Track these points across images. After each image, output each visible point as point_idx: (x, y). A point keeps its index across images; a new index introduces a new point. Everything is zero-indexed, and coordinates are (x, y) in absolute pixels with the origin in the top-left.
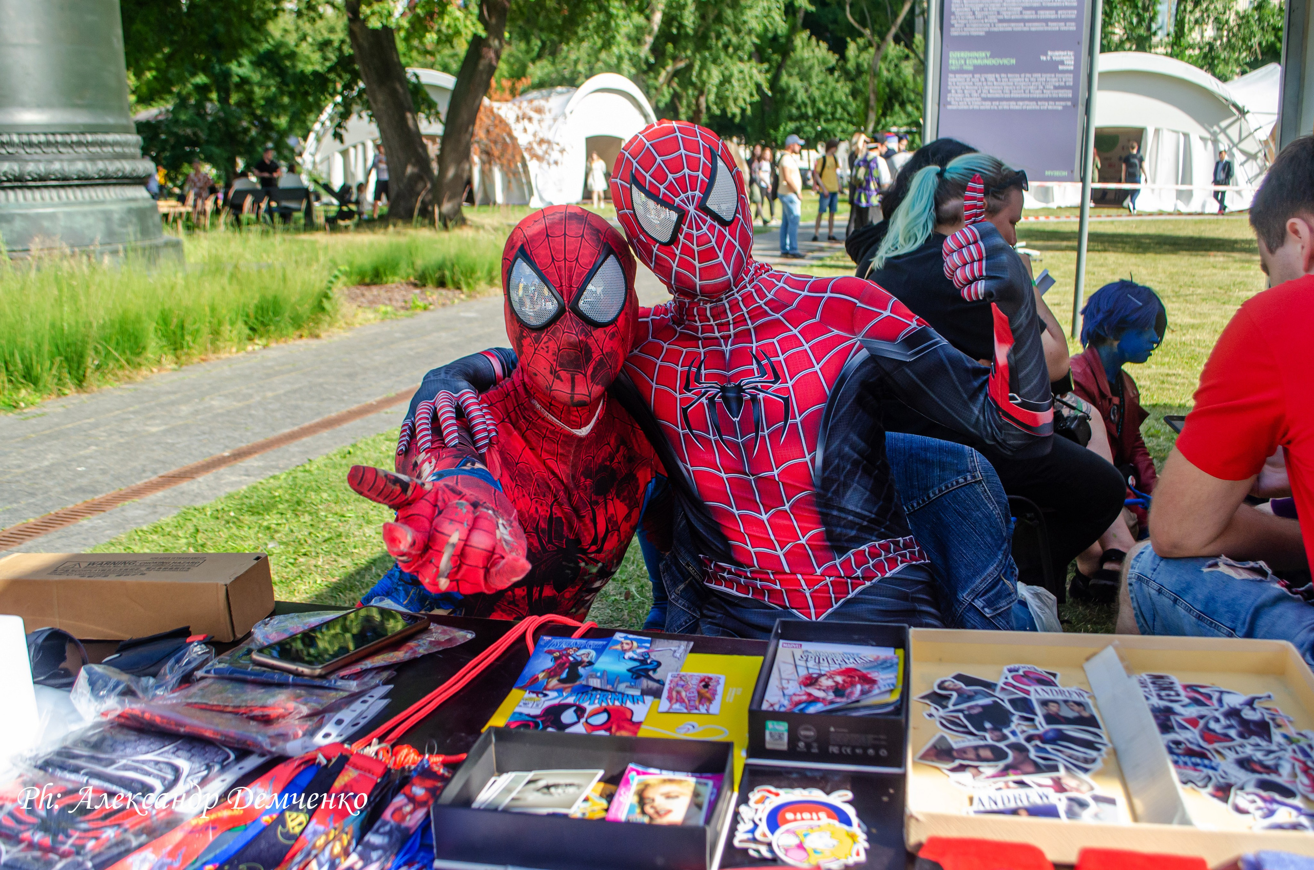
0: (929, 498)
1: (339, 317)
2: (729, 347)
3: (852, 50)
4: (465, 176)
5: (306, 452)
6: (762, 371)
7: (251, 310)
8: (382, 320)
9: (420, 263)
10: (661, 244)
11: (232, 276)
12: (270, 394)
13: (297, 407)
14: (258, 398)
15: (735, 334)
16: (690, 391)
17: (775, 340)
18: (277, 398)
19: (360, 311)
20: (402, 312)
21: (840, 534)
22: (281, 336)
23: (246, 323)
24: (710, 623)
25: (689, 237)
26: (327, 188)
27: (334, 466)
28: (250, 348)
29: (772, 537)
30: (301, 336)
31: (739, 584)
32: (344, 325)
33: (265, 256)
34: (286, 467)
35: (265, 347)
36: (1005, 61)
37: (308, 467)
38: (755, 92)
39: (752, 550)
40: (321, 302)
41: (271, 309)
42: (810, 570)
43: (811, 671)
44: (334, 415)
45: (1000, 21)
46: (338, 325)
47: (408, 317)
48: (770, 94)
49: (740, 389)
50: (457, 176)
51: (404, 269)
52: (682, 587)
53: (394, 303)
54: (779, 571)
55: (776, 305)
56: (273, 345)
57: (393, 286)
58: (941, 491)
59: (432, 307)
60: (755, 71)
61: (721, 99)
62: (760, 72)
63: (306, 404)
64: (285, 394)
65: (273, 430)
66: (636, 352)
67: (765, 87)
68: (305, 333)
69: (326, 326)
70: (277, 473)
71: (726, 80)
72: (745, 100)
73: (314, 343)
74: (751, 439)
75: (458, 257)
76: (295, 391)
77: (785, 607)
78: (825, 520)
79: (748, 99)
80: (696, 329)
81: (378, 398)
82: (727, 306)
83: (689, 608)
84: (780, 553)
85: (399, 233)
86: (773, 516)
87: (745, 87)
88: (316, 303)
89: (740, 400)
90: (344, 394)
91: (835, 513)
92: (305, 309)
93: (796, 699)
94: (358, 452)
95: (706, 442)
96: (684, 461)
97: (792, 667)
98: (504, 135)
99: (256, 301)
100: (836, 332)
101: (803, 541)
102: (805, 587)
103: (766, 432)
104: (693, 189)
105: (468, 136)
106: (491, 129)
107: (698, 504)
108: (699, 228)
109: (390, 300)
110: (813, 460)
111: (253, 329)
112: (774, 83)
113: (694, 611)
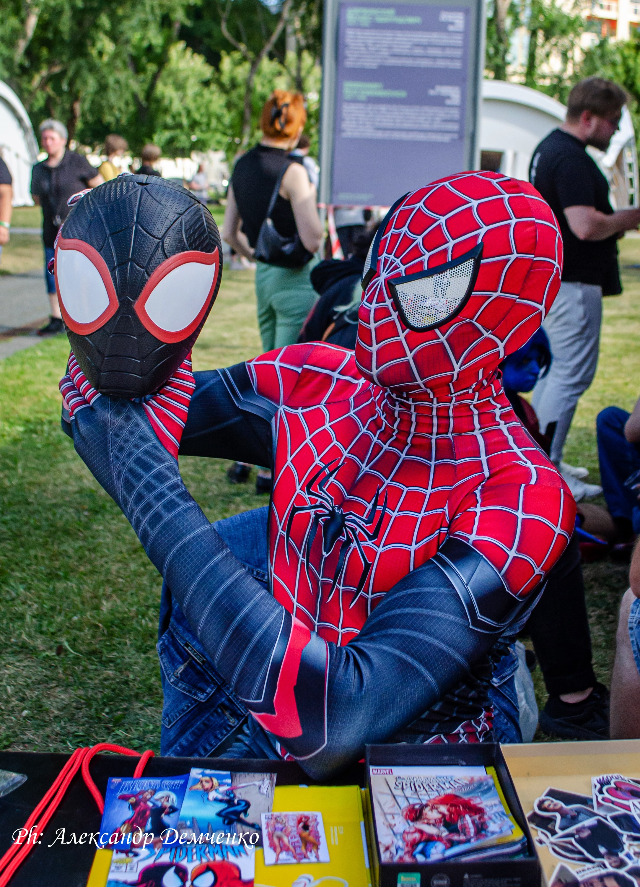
2: (367, 469)
3: (226, 63)
36: (397, 94)
38: (130, 102)
43: (412, 802)
48: (145, 104)
60: (131, 81)
61: (97, 108)
62: (137, 82)
67: (141, 97)
71: (102, 89)
72: (120, 110)
79: (124, 109)
97: (390, 798)
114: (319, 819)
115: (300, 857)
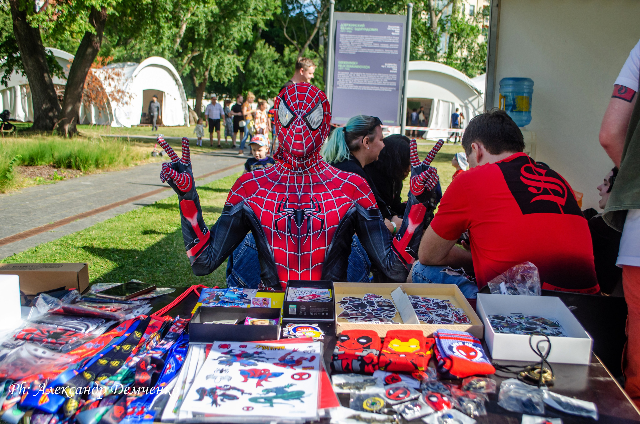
1: (14, 182)
2: (301, 194)
3: (287, 51)
6: (314, 206)
9: (56, 155)
10: (283, 127)
15: (304, 186)
16: (280, 212)
17: (321, 194)
19: (26, 180)
32: (17, 187)
36: (365, 67)
38: (235, 71)
40: (5, 174)
45: (363, 48)
46: (14, 187)
48: (244, 72)
49: (303, 213)
51: (48, 158)
53: (43, 175)
57: (42, 166)
60: (236, 60)
61: (218, 73)
62: (239, 60)
67: (241, 68)
69: (8, 188)
71: (221, 64)
72: (230, 75)
74: (304, 237)
75: (79, 151)
79: (232, 74)
86: (303, 272)
87: (230, 68)
88: (3, 174)
95: (284, 236)
96: (270, 244)
100: (346, 197)
103: (312, 234)
104: (300, 108)
108: (299, 125)
109: (41, 174)
110: (328, 249)
112: (245, 66)
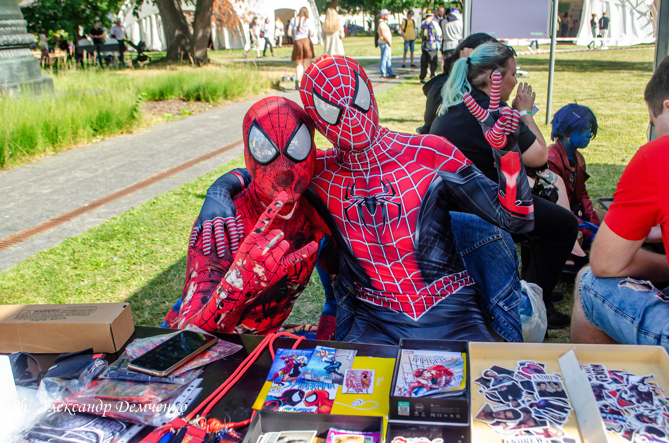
0: (474, 247)
1: (143, 120)
2: (368, 177)
4: (208, 36)
5: (130, 203)
6: (386, 189)
7: (94, 119)
8: (167, 121)
9: (186, 88)
10: (331, 125)
11: (82, 99)
12: (107, 168)
13: (123, 176)
14: (101, 171)
15: (371, 169)
16: (348, 200)
17: (392, 173)
18: (112, 171)
19: (154, 117)
20: (177, 116)
21: (428, 274)
22: (111, 133)
23: (91, 127)
24: (360, 319)
25: (347, 121)
26: (131, 43)
27: (146, 211)
28: (94, 141)
29: (393, 276)
30: (122, 133)
31: (375, 299)
32: (146, 126)
33: (99, 85)
34: (120, 212)
35: (103, 140)
37: (132, 212)
39: (383, 283)
40: (132, 113)
41: (105, 118)
42: (414, 293)
43: (419, 368)
44: (144, 180)
46: (142, 125)
47: (181, 119)
49: (375, 199)
50: (204, 36)
51: (177, 91)
52: (344, 298)
53: (173, 111)
54: (397, 293)
55: (392, 153)
56: (107, 138)
57: (172, 101)
58: (480, 244)
59: (194, 113)
63: (128, 174)
64: (116, 168)
65: (111, 190)
66: (318, 177)
68: (125, 131)
69: (135, 127)
70: (115, 216)
73: (129, 136)
74: (381, 226)
75: (207, 84)
76: (121, 166)
77: (400, 312)
78: (420, 267)
80: (350, 167)
81: (168, 169)
82: (366, 154)
83: (348, 309)
84: (397, 284)
85: (173, 69)
86: (393, 265)
88: (130, 114)
89: (375, 205)
90: (148, 167)
91: (426, 263)
92: (124, 118)
93: (412, 385)
94: (159, 202)
95: (358, 227)
96: (346, 236)
97: (409, 365)
98: (229, 10)
99: (96, 115)
100: (425, 167)
101: (409, 278)
102: (411, 301)
103: (389, 222)
104: (347, 95)
105: (209, 13)
106: (221, 6)
107: (353, 259)
108: (352, 116)
109: (170, 109)
110: (414, 237)
111: (95, 130)
113: (351, 310)
114: (373, 374)
115: (359, 391)
